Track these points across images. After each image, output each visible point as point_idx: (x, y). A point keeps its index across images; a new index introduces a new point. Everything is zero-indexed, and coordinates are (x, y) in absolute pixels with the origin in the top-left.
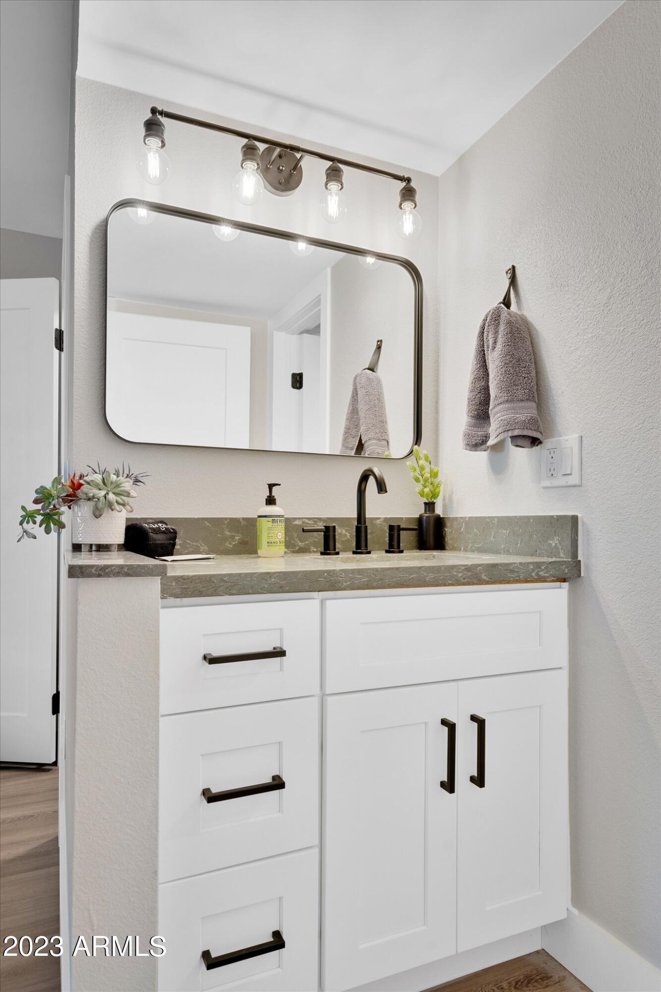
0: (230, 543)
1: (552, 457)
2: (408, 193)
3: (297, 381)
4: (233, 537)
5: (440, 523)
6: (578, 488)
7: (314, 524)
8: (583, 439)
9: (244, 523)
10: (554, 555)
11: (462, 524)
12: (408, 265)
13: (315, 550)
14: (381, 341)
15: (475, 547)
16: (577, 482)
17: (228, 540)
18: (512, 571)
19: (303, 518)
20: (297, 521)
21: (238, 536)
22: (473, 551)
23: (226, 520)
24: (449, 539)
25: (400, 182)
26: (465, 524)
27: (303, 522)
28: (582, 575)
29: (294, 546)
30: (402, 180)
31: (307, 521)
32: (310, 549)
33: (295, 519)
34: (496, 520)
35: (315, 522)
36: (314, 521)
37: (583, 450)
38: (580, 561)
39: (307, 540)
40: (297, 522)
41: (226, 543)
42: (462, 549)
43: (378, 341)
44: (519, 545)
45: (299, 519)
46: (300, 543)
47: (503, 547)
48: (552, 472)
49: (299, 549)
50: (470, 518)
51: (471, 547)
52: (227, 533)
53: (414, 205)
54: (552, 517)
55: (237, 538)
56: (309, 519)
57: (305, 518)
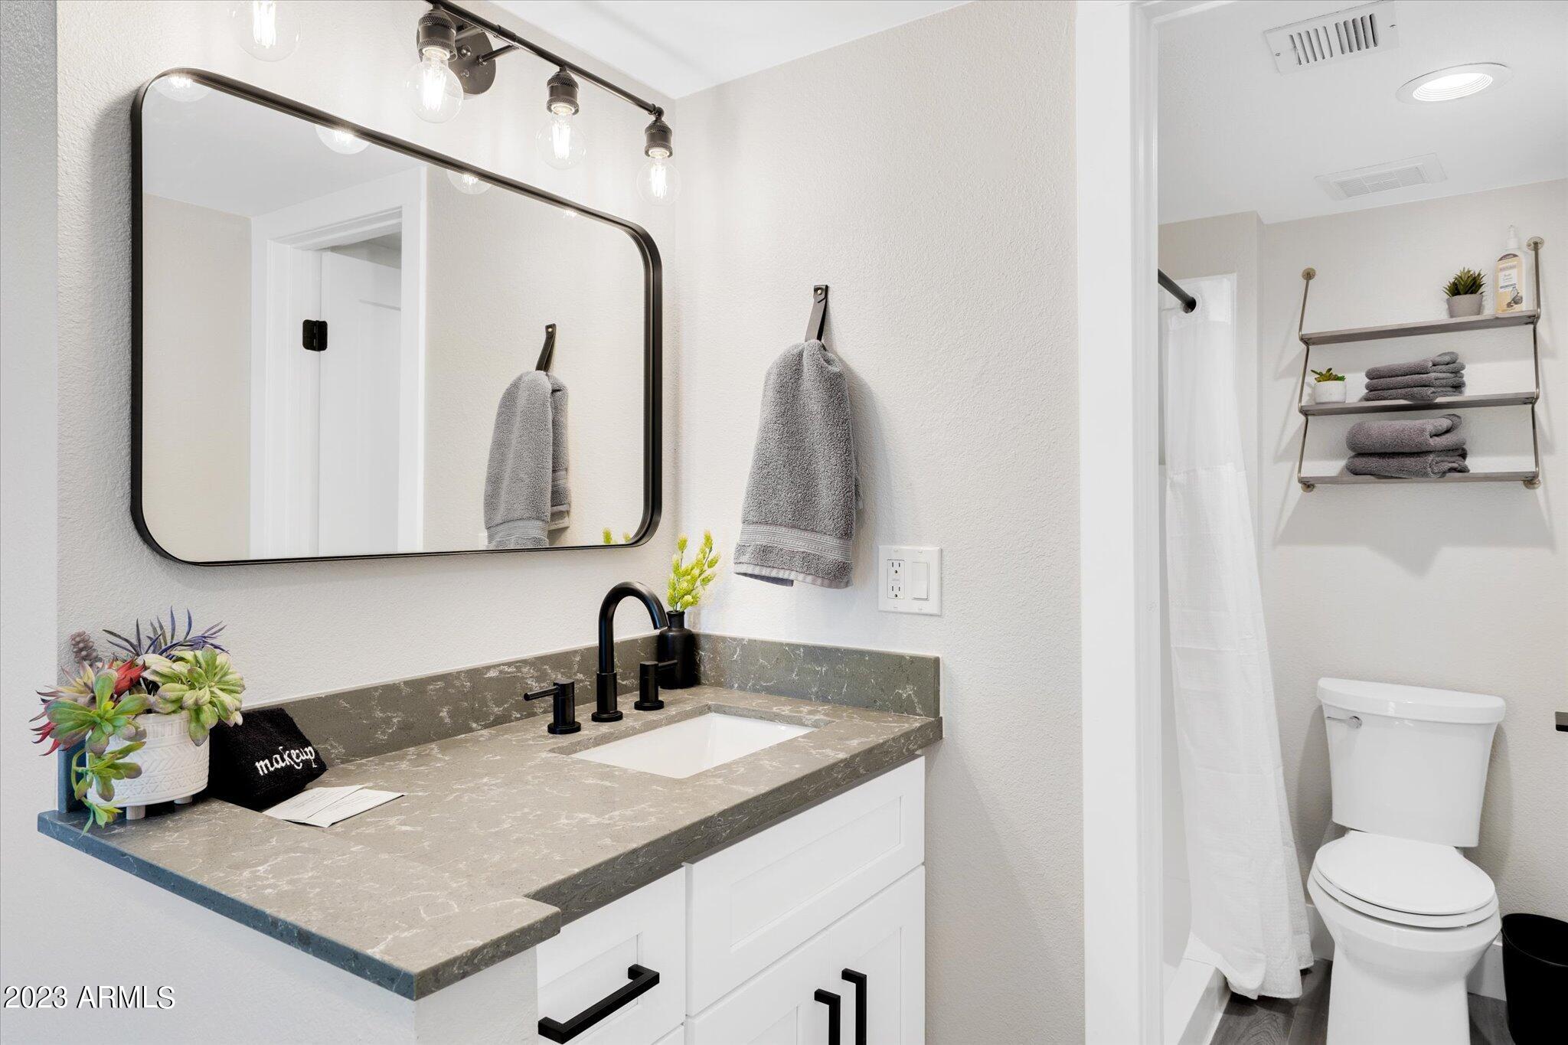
0: (383, 733)
1: (896, 572)
2: (659, 135)
3: (315, 336)
4: (387, 721)
5: (691, 641)
6: (936, 618)
7: (517, 672)
8: (944, 553)
9: (406, 690)
10: (906, 710)
11: (735, 648)
12: (644, 241)
13: (519, 716)
14: (553, 326)
15: (761, 685)
16: (935, 611)
17: (381, 728)
18: (887, 753)
19: (499, 665)
20: (491, 672)
21: (397, 716)
22: (755, 690)
23: (376, 691)
24: (706, 668)
25: (646, 112)
26: (741, 650)
27: (501, 672)
28: (944, 736)
29: (487, 715)
30: (651, 112)
31: (506, 669)
32: (511, 716)
33: (488, 668)
34: (802, 650)
35: (519, 669)
36: (516, 667)
37: (943, 569)
38: (941, 718)
39: (506, 702)
40: (492, 674)
41: (376, 733)
42: (736, 685)
43: (548, 327)
44: (844, 690)
45: (494, 666)
46: (496, 709)
47: (814, 690)
48: (896, 591)
49: (494, 721)
50: (750, 641)
51: (754, 685)
52: (379, 714)
53: (668, 154)
54: (901, 657)
55: (395, 720)
56: (509, 664)
57: (503, 664)
